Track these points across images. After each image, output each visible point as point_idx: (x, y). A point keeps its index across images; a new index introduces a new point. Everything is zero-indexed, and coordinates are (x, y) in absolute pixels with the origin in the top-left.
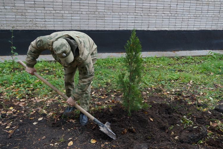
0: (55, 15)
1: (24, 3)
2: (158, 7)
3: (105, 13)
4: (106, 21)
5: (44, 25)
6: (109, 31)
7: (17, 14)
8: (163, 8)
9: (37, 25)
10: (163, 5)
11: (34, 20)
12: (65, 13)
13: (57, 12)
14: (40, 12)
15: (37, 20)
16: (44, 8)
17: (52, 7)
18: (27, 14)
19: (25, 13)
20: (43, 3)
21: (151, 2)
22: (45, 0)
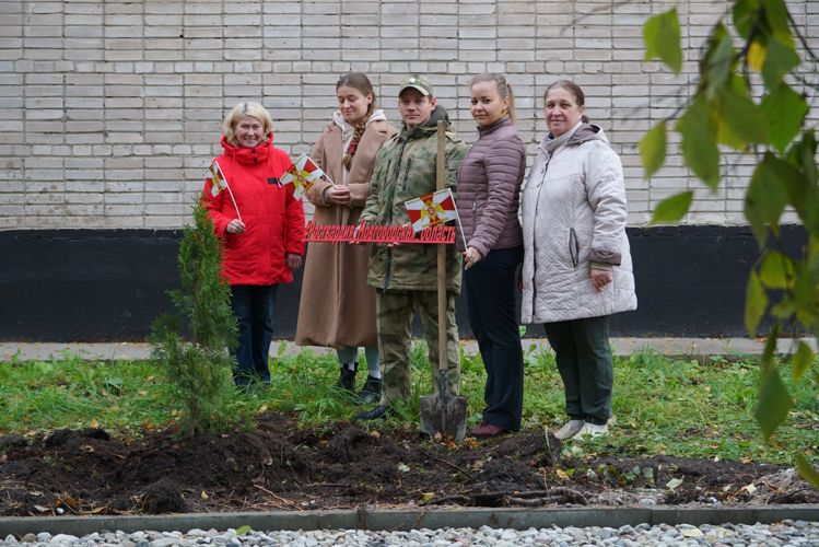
0: (150, 162)
1: (24, 119)
5: (100, 210)
9: (69, 207)
11: (60, 187)
12: (193, 155)
13: (159, 149)
14: (87, 151)
15: (71, 186)
16: (105, 133)
17: (140, 129)
18: (29, 162)
19: (23, 158)
20: (100, 115)
21: (616, 91)
22: (110, 103)
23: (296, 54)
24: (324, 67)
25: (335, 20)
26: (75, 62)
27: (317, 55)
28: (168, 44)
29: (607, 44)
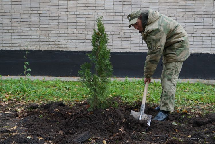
0: (78, 35)
1: (49, 25)
2: (195, 27)
3: (131, 34)
4: (132, 42)
5: (66, 46)
6: (136, 53)
7: (41, 35)
8: (202, 27)
9: (59, 45)
10: (202, 24)
11: (57, 41)
12: (87, 34)
13: (80, 32)
14: (63, 32)
15: (59, 40)
16: (67, 28)
17: (75, 27)
18: (50, 35)
19: (48, 34)
20: (66, 24)
21: (186, 21)
22: (69, 21)
23: (112, 11)
24: (118, 14)
25: (121, 3)
26: (61, 11)
27: (117, 11)
28: (82, 8)
29: (185, 10)
